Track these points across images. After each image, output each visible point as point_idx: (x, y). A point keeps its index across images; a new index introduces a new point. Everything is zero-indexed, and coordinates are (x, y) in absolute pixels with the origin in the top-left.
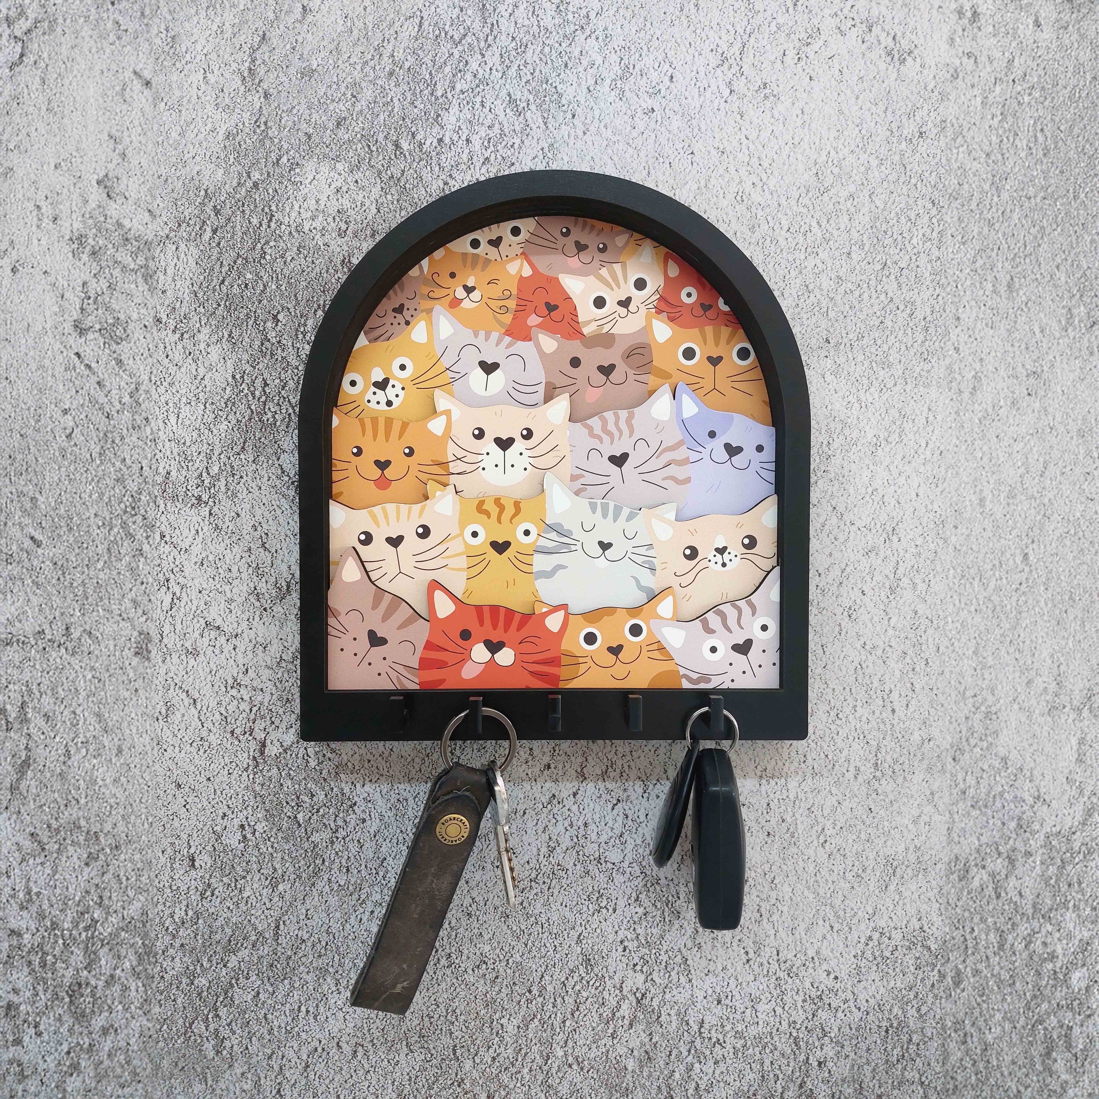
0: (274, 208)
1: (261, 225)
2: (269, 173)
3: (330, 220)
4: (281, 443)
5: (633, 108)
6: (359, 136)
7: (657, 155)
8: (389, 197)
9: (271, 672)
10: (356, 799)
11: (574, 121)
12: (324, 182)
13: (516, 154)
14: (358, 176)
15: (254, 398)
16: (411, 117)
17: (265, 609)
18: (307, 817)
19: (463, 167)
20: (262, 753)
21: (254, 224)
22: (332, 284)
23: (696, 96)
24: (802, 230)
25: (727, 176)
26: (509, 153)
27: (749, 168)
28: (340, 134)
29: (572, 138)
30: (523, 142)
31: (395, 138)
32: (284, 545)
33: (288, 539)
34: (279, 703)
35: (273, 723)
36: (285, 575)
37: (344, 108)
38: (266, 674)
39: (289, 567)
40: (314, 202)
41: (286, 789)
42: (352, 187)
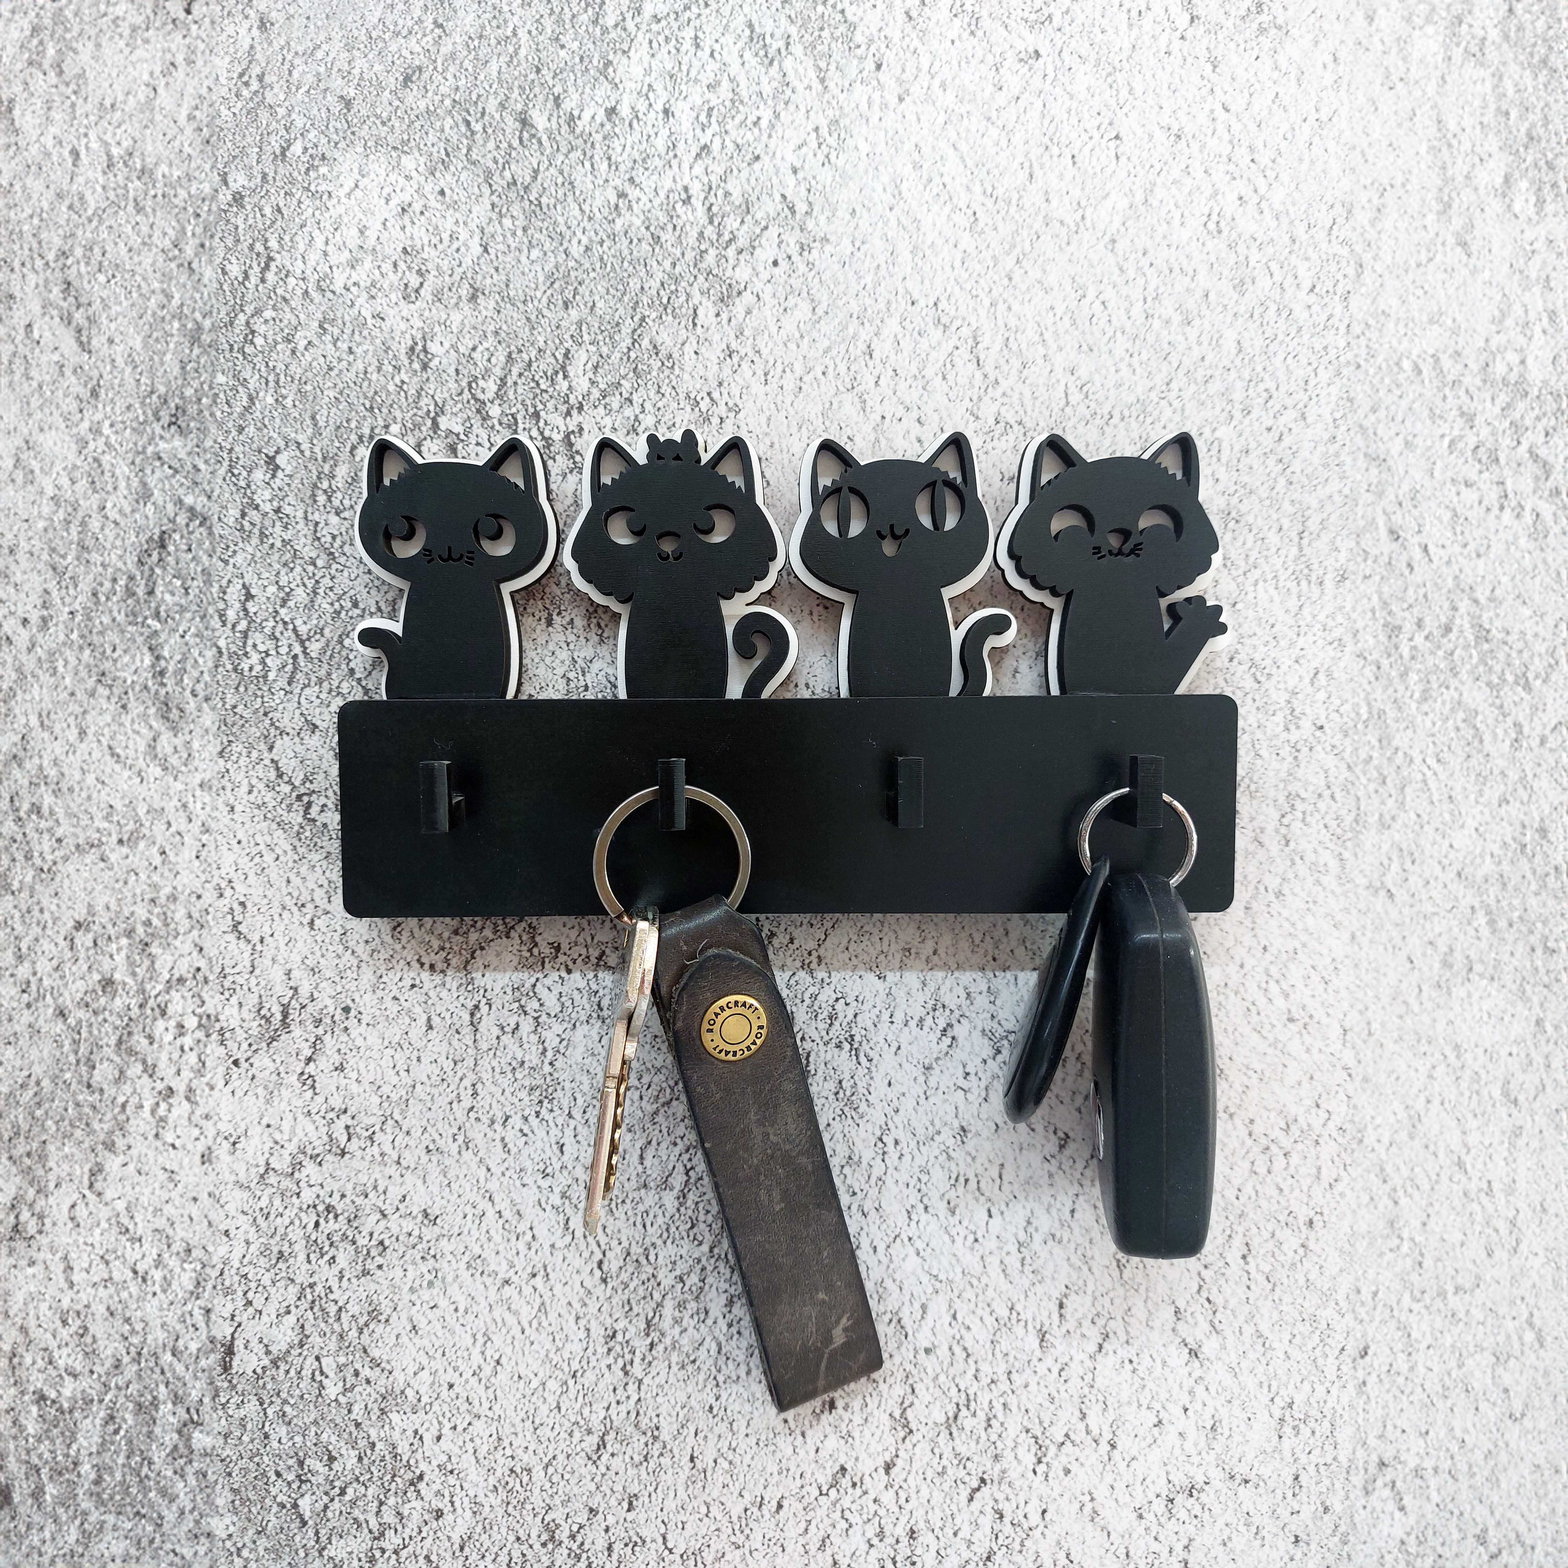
0: (273, 244)
1: (246, 276)
2: (264, 176)
3: (387, 267)
4: (276, 715)
5: (997, 50)
6: (448, 102)
7: (1046, 140)
8: (507, 222)
9: (246, 1194)
10: (423, 1466)
11: (880, 75)
12: (376, 192)
13: (765, 137)
14: (446, 180)
15: (224, 624)
16: (553, 67)
17: (236, 1063)
18: (319, 1506)
19: (657, 162)
20: (226, 1368)
21: (232, 275)
22: (389, 393)
23: (1124, 27)
24: (1340, 289)
25: (1188, 181)
26: (749, 136)
27: (1231, 167)
28: (410, 100)
29: (876, 108)
30: (777, 116)
31: (519, 107)
32: (279, 927)
33: (286, 915)
34: (263, 1262)
35: (249, 1303)
36: (281, 989)
37: (418, 49)
38: (236, 1199)
39: (288, 973)
40: (354, 232)
41: (275, 1444)
42: (433, 203)
